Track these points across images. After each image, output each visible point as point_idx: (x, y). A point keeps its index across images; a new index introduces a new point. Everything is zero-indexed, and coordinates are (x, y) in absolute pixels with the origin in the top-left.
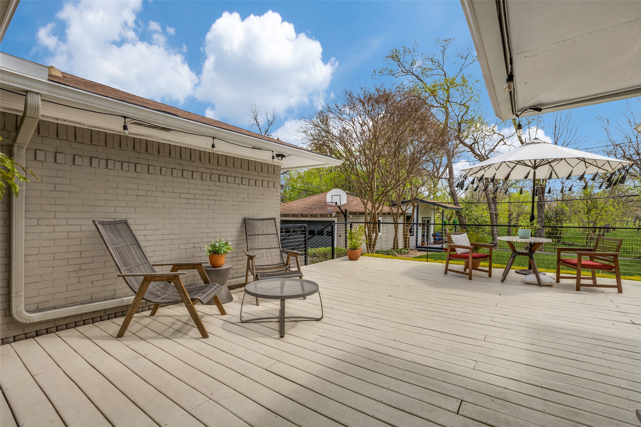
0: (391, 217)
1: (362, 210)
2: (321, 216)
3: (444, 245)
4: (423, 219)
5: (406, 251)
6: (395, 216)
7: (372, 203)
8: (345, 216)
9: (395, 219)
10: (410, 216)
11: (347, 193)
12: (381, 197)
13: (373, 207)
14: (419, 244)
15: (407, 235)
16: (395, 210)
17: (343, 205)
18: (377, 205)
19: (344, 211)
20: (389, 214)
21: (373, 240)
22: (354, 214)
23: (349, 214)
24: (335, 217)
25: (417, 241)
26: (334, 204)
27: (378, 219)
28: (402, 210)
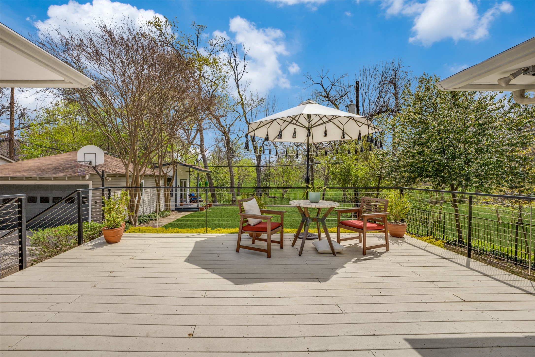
0: (153, 180)
1: (123, 171)
2: (70, 178)
3: (199, 204)
4: (181, 181)
5: (168, 213)
6: (157, 178)
7: (135, 164)
8: (102, 179)
9: (158, 181)
10: (170, 179)
11: (105, 153)
12: (144, 158)
13: (135, 168)
14: (178, 205)
15: (168, 197)
16: (157, 172)
17: (100, 165)
18: (140, 167)
19: (101, 173)
20: (151, 176)
21: (136, 205)
22: (113, 176)
23: (107, 176)
24: (89, 179)
25: (176, 202)
26: (87, 164)
27: (140, 181)
28: (163, 172)
